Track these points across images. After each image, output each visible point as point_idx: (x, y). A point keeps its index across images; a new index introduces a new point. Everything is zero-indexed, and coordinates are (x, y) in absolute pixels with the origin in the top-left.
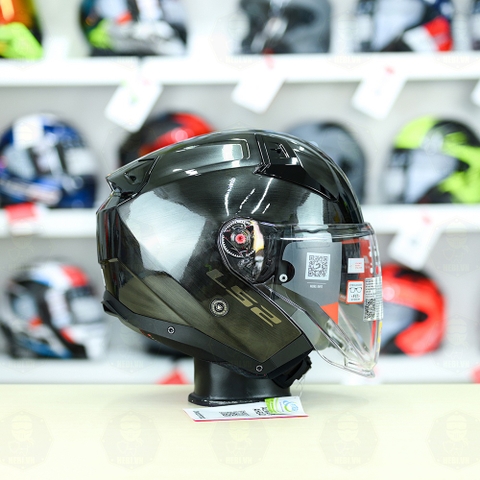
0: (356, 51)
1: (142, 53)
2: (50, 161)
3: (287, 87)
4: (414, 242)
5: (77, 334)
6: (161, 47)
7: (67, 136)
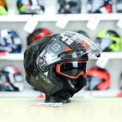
0: (87, 13)
1: (33, 13)
2: (9, 41)
3: (70, 22)
4: (102, 62)
5: (16, 85)
6: (38, 12)
7: (14, 34)
